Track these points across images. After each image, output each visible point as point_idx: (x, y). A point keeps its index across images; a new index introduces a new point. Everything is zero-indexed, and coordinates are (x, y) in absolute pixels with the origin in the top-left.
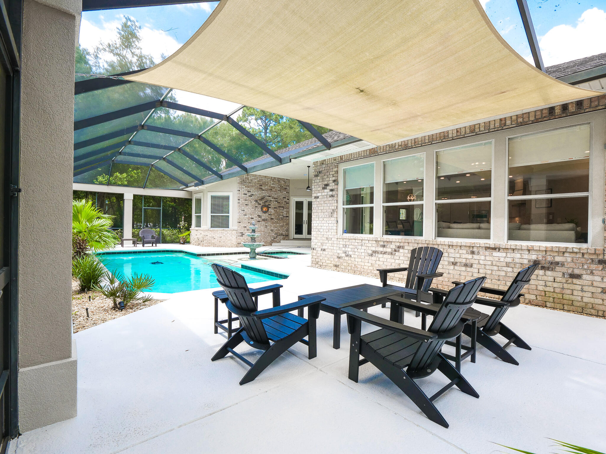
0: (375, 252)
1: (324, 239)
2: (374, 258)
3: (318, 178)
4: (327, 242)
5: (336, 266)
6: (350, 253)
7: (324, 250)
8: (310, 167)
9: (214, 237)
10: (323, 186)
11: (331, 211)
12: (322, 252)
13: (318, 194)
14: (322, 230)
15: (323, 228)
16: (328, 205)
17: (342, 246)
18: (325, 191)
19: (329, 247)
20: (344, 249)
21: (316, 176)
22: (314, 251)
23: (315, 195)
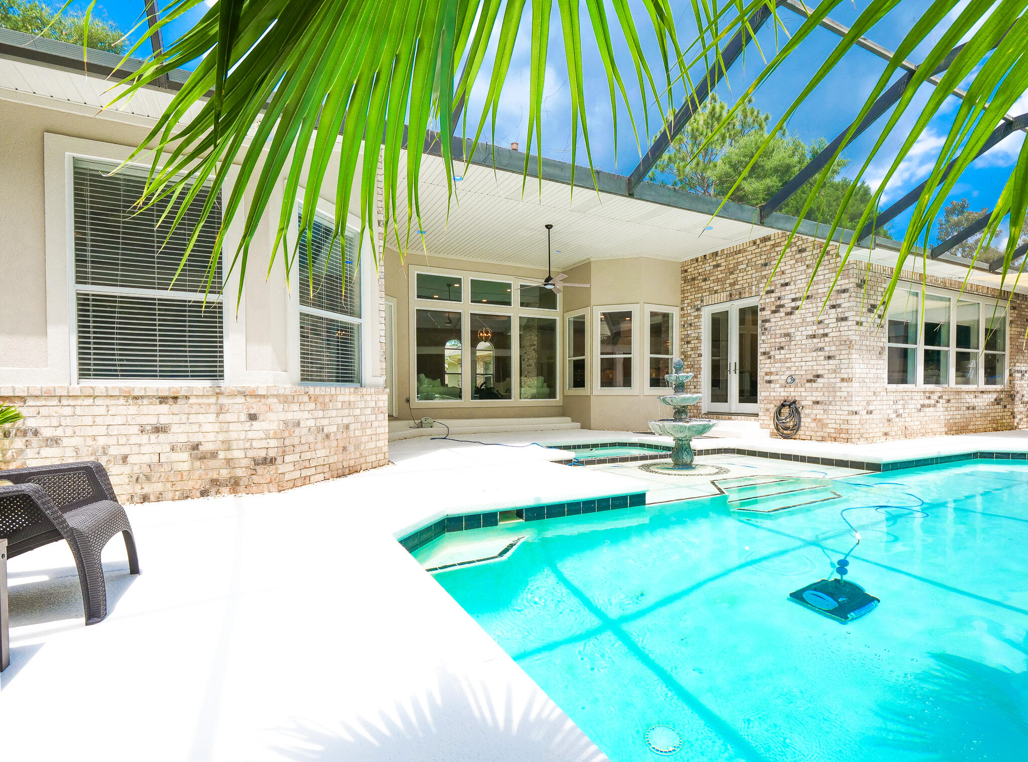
0: (923, 406)
1: (870, 394)
2: (922, 414)
3: (862, 291)
4: (874, 398)
5: (886, 434)
6: (901, 411)
7: (871, 412)
8: (551, 226)
9: (326, 431)
10: (870, 307)
11: (880, 349)
12: (868, 417)
13: (863, 319)
14: (867, 380)
15: (869, 376)
16: (876, 340)
17: (892, 403)
18: (872, 315)
19: (878, 407)
20: (894, 407)
21: (859, 286)
22: (857, 417)
23: (858, 319)
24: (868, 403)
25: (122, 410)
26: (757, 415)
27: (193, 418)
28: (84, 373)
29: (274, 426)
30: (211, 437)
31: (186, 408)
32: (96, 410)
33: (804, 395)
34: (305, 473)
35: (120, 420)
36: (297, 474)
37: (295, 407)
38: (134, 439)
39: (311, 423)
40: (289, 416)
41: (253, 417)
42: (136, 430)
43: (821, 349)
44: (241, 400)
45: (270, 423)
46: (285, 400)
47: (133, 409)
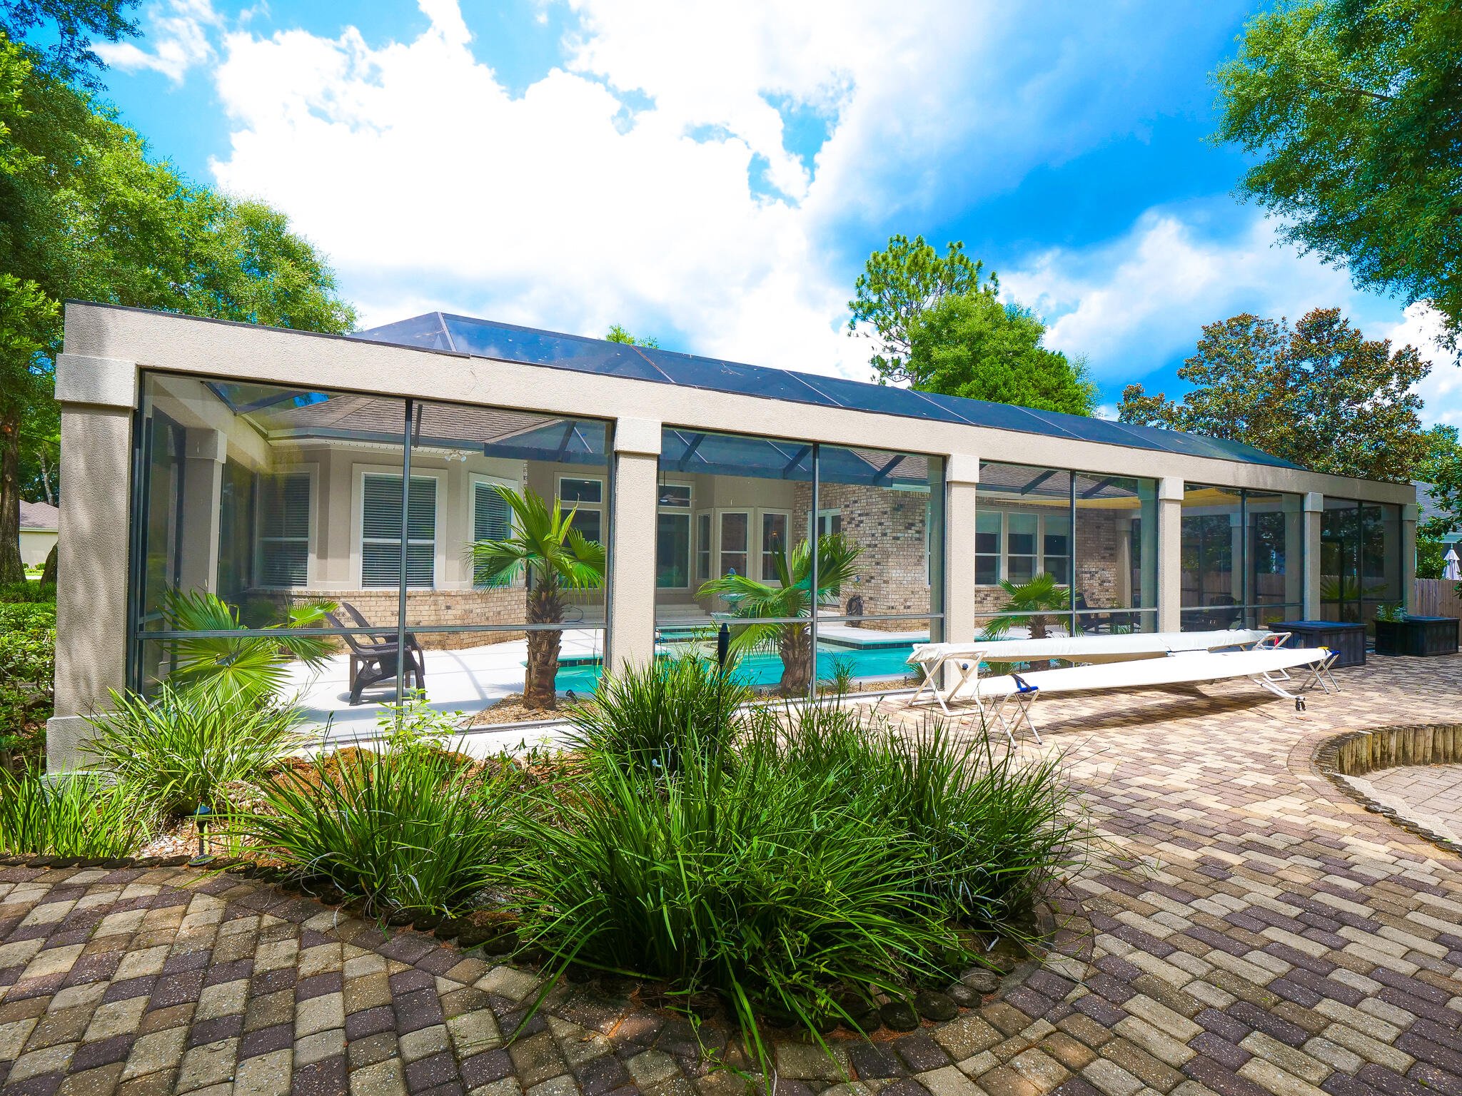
11: (918, 558)
15: (907, 578)
16: (913, 550)
21: (895, 509)
22: (894, 611)
23: (895, 535)
24: (906, 600)
25: (384, 603)
26: (838, 607)
27: (417, 608)
28: (364, 585)
29: (459, 612)
30: (426, 618)
31: (414, 602)
32: (372, 604)
33: (866, 593)
34: (474, 640)
35: (382, 608)
36: (470, 640)
37: (471, 602)
38: (388, 619)
39: (479, 611)
40: (467, 607)
41: (448, 608)
42: (389, 613)
43: (873, 557)
44: (442, 598)
45: (457, 611)
46: (466, 597)
47: (388, 603)
